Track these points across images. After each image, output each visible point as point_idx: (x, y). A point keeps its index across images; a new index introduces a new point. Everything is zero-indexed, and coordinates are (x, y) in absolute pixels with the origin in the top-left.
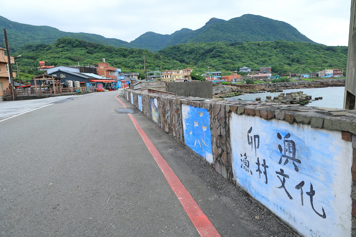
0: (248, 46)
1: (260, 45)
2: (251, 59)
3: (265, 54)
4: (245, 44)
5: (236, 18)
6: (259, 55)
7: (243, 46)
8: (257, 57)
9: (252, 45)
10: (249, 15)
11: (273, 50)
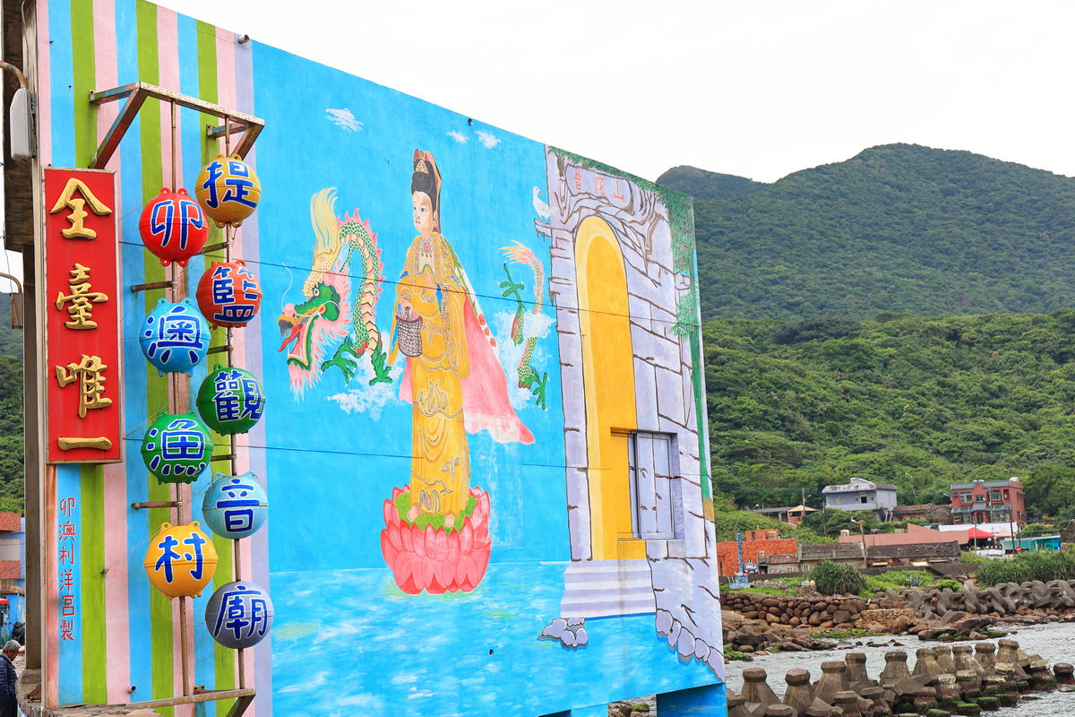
0: (884, 345)
1: (965, 337)
2: (907, 427)
3: (994, 395)
4: (872, 336)
5: (819, 169)
6: (962, 401)
7: (855, 347)
8: (948, 413)
9: (908, 341)
10: (899, 150)
11: (1050, 368)
